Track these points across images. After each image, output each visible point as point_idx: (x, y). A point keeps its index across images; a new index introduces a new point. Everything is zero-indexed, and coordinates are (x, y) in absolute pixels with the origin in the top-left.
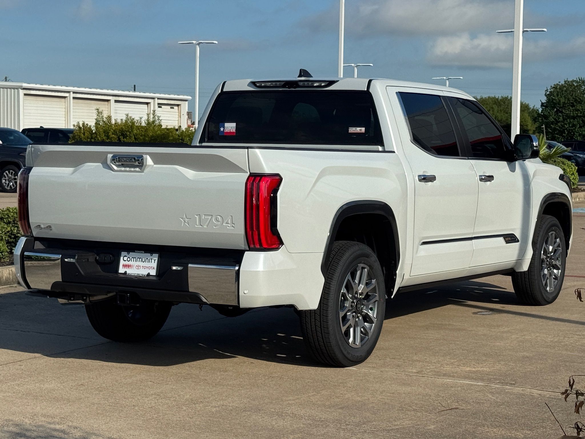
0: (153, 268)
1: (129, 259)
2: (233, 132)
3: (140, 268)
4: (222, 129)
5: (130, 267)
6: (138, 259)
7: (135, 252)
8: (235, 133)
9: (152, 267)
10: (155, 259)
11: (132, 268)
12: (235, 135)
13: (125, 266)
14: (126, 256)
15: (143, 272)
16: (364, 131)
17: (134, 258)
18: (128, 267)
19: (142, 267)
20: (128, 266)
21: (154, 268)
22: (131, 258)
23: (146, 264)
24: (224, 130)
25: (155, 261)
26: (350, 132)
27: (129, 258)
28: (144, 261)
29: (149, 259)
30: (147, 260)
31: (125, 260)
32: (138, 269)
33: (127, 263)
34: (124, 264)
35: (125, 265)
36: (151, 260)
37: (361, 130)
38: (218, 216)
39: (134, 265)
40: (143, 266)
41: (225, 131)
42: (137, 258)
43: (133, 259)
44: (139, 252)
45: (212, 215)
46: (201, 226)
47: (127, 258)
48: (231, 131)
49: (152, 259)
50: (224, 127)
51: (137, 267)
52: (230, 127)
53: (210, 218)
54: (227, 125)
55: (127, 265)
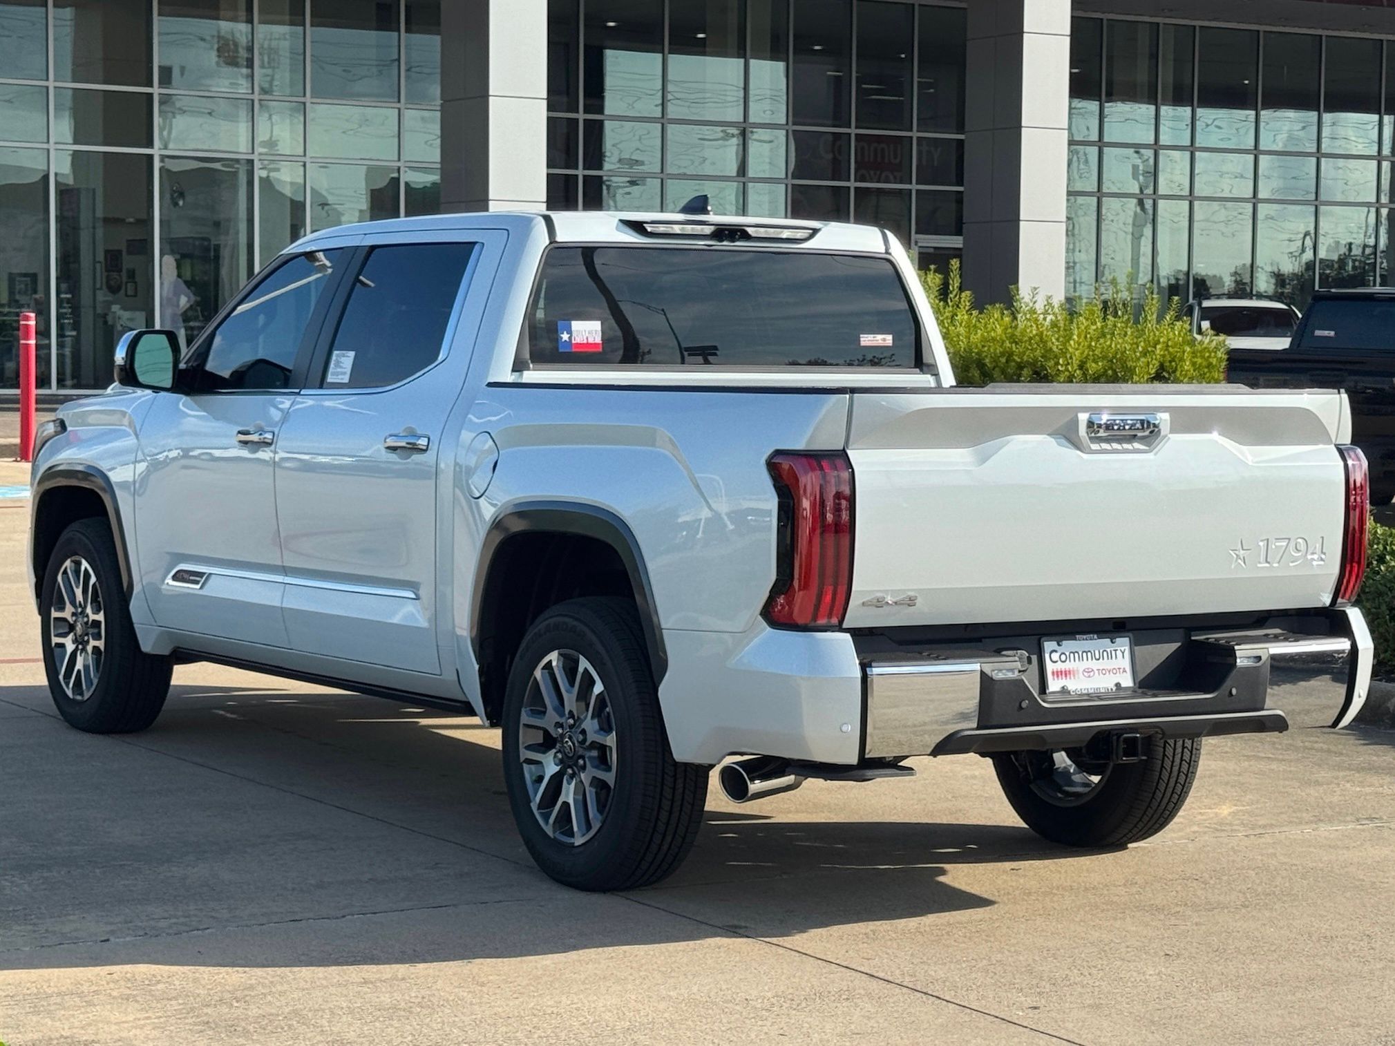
0: (1121, 670)
1: (1063, 657)
2: (595, 345)
3: (1092, 674)
4: (565, 337)
5: (1070, 674)
6: (1085, 654)
7: (1075, 639)
8: (601, 346)
9: (1119, 669)
10: (1123, 649)
11: (1074, 676)
12: (601, 350)
13: (1058, 674)
14: (1056, 651)
15: (1104, 683)
16: (891, 342)
17: (1074, 653)
18: (1066, 676)
19: (1096, 672)
20: (1066, 674)
21: (1125, 671)
22: (1067, 654)
23: (1105, 664)
24: (570, 338)
25: (1123, 653)
26: (863, 344)
27: (1064, 653)
28: (1097, 657)
29: (1109, 650)
30: (1105, 653)
31: (1054, 659)
32: (1089, 677)
33: (1060, 666)
34: (1055, 670)
35: (1057, 672)
36: (1113, 653)
37: (884, 340)
38: (1300, 540)
39: (1078, 671)
40: (1098, 670)
41: (573, 342)
42: (1080, 653)
43: (1072, 655)
44: (1085, 637)
45: (1289, 539)
46: (1267, 565)
47: (1058, 654)
48: (591, 341)
49: (1116, 650)
50: (570, 332)
51: (1086, 674)
52: (587, 331)
53: (1285, 544)
54: (576, 325)
55: (1061, 672)
